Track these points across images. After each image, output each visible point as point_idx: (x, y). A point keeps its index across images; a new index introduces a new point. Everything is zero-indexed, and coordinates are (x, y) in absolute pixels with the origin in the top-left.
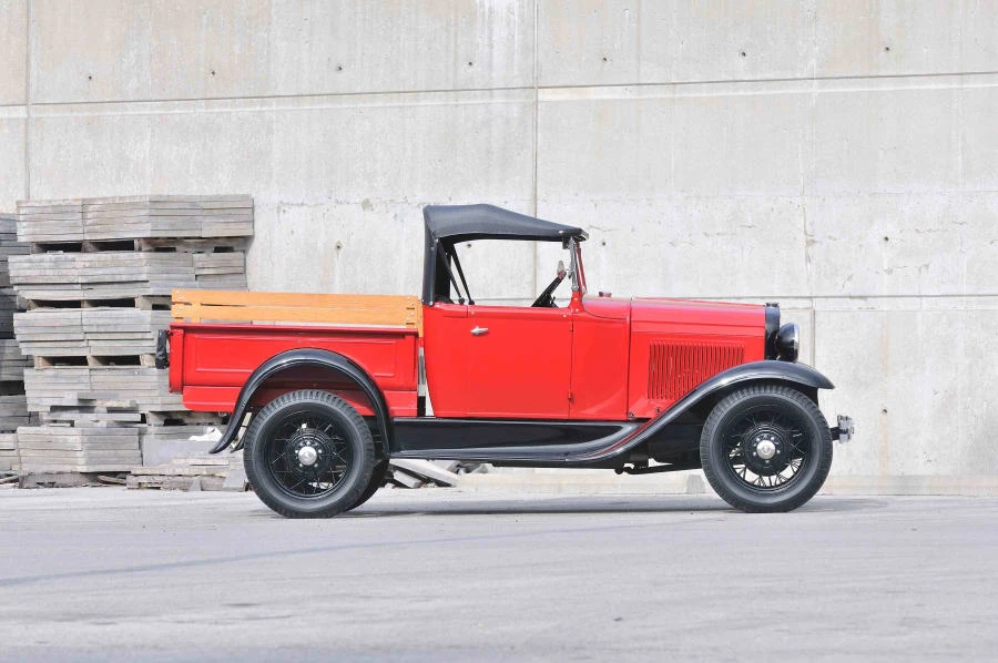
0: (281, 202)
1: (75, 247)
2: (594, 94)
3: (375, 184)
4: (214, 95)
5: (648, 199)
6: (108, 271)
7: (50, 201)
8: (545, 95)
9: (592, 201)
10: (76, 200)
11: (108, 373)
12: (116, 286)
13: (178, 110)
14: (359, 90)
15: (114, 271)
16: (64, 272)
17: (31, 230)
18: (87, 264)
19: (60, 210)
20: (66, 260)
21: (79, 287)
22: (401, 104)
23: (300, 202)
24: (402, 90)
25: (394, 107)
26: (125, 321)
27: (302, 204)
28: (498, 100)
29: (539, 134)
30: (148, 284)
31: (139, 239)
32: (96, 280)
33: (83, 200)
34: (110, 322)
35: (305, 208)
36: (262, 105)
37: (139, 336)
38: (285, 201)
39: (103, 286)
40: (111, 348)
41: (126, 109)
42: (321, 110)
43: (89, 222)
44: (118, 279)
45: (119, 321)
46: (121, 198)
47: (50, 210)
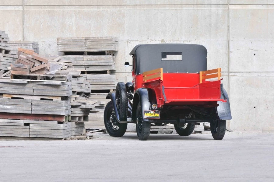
0: (129, 40)
1: (81, 53)
2: (250, 7)
3: (166, 34)
4: (101, 4)
5: (271, 41)
6: (97, 62)
7: (71, 38)
8: (231, 7)
9: (250, 41)
10: (83, 38)
11: (96, 96)
12: (99, 66)
13: (86, 9)
14: (159, 4)
15: (99, 61)
16: (79, 62)
17: (63, 48)
18: (88, 59)
19: (75, 41)
20: (79, 58)
21: (84, 67)
22: (176, 9)
23: (136, 40)
24: (176, 4)
25: (174, 9)
26: (105, 78)
27: (137, 41)
28: (213, 8)
29: (230, 19)
30: (112, 66)
31: (107, 51)
32: (92, 64)
33: (85, 38)
34: (98, 78)
35: (138, 42)
36: (120, 8)
37: (110, 83)
38: (130, 40)
39: (94, 67)
40: (97, 87)
41: (64, 8)
42: (144, 10)
43: (87, 45)
44: (101, 64)
45: (102, 78)
46: (100, 37)
47: (71, 41)
